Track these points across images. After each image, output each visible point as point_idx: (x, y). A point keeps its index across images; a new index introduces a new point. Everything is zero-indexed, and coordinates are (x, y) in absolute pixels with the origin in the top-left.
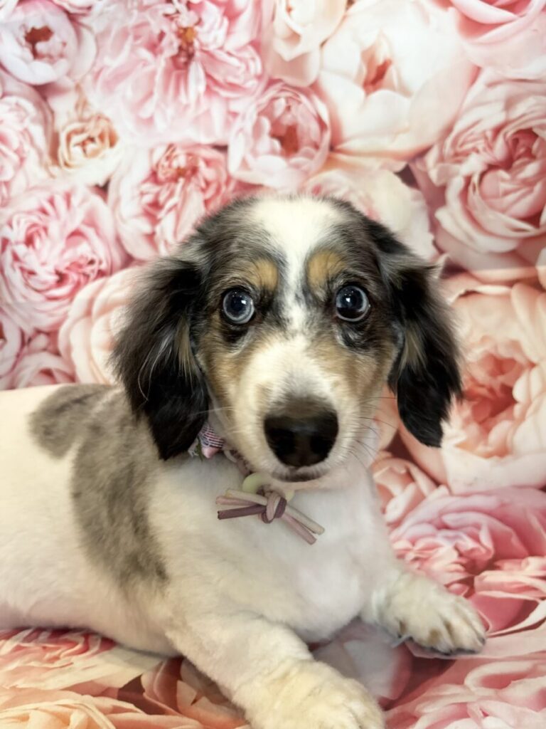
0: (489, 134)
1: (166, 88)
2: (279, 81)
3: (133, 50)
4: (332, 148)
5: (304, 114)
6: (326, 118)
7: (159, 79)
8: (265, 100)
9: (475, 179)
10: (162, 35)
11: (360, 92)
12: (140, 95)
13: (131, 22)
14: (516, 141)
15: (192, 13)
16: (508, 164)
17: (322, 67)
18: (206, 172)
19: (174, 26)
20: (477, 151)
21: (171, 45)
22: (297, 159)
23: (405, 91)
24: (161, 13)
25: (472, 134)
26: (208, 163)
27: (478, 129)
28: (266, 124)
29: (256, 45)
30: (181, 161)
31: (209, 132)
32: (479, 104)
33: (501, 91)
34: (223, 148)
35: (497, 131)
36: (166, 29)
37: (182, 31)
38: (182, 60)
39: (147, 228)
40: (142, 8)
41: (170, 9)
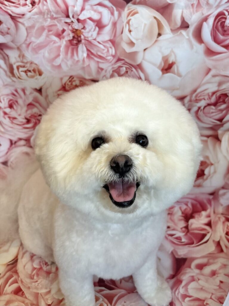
0: (210, 94)
1: (66, 53)
2: (123, 60)
3: (47, 36)
7: (62, 49)
8: (116, 66)
9: (202, 108)
10: (64, 31)
11: (160, 73)
12: (53, 56)
13: (46, 24)
14: (220, 97)
15: (80, 24)
16: (215, 104)
17: (143, 59)
19: (70, 28)
20: (205, 99)
21: (69, 36)
23: (179, 75)
24: (63, 21)
25: (204, 93)
27: (207, 92)
28: (116, 76)
29: (113, 42)
31: (90, 74)
32: (208, 83)
33: (217, 79)
35: (214, 93)
36: (66, 28)
37: (74, 30)
38: (75, 42)
40: (52, 18)
41: (68, 20)
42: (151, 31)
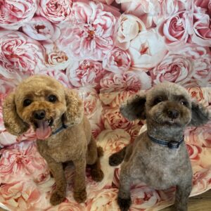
0: (168, 65)
1: (84, 46)
2: (118, 47)
3: (73, 35)
4: (131, 66)
5: (124, 57)
6: (130, 59)
7: (81, 43)
8: (113, 51)
9: (163, 74)
10: (83, 32)
11: (140, 54)
12: (75, 47)
13: (73, 27)
14: (173, 67)
15: (93, 27)
16: (171, 72)
17: (130, 46)
18: (96, 67)
19: (87, 30)
21: (86, 35)
22: (121, 67)
23: (151, 55)
24: (83, 26)
25: (164, 65)
26: (97, 65)
28: (113, 58)
29: (112, 37)
30: (89, 64)
31: (97, 58)
32: (167, 59)
33: (172, 56)
34: (101, 62)
35: (170, 65)
36: (84, 30)
37: (90, 31)
38: (89, 39)
39: (78, 80)
40: (77, 24)
41: (86, 25)
42: (135, 30)
